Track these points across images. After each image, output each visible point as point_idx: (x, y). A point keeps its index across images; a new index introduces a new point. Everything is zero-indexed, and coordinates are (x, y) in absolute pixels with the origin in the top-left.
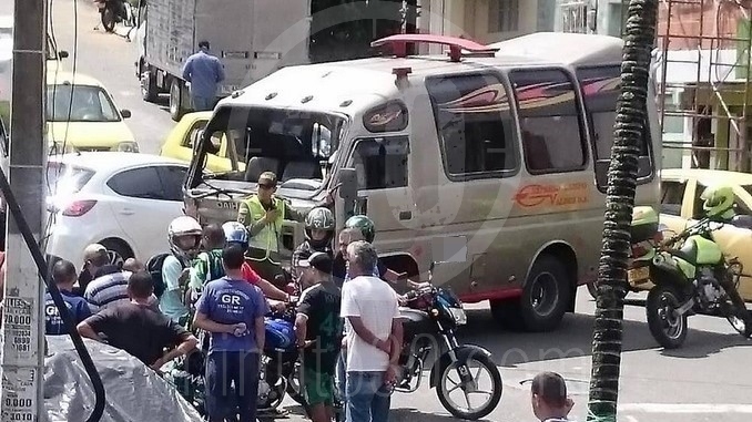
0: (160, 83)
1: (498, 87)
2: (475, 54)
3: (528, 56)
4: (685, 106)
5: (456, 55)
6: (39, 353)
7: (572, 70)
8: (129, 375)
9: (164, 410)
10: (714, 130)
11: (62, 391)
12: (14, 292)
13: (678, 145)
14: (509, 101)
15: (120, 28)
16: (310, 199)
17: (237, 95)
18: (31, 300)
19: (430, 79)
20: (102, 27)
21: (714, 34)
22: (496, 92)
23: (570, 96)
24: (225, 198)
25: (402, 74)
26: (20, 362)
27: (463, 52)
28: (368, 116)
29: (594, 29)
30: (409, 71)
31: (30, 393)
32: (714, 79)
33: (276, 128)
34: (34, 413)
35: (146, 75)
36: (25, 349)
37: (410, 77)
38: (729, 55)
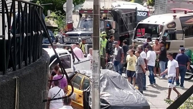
2: (190, 12)
5: (186, 12)
6: (99, 73)
8: (118, 77)
9: (125, 84)
11: (105, 80)
12: (94, 61)
17: (142, 21)
18: (97, 63)
19: (180, 17)
24: (140, 42)
25: (175, 17)
26: (95, 75)
27: (187, 12)
28: (168, 25)
31: (98, 81)
33: (150, 28)
34: (98, 85)
36: (96, 72)
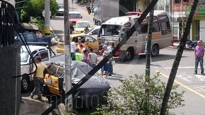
0: (97, 22)
1: (145, 19)
4: (178, 21)
5: (138, 15)
6: (70, 63)
7: (157, 16)
8: (85, 66)
10: (182, 25)
11: (75, 69)
12: (66, 54)
13: (177, 27)
14: (147, 21)
15: (91, 14)
16: (116, 38)
17: (105, 23)
20: (88, 14)
21: (181, 9)
23: (157, 20)
24: (103, 39)
26: (67, 65)
28: (125, 25)
29: (163, 10)
31: (69, 69)
32: (181, 16)
34: (70, 72)
35: (95, 20)
37: (131, 19)
38: (184, 13)
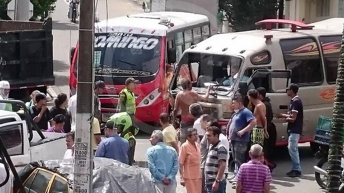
1: (314, 44)
2: (303, 28)
3: (328, 29)
5: (294, 29)
6: (90, 168)
8: (134, 178)
11: (103, 185)
12: (79, 140)
14: (319, 50)
16: (226, 96)
17: (193, 48)
18: (87, 144)
19: (282, 40)
22: (313, 46)
25: (268, 38)
26: (82, 172)
27: (297, 27)
28: (252, 58)
30: (272, 36)
31: (86, 186)
36: (84, 166)
37: (272, 40)
